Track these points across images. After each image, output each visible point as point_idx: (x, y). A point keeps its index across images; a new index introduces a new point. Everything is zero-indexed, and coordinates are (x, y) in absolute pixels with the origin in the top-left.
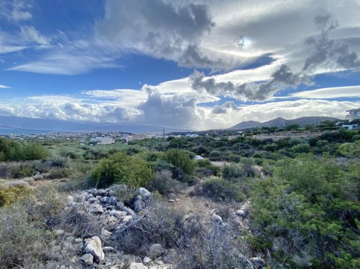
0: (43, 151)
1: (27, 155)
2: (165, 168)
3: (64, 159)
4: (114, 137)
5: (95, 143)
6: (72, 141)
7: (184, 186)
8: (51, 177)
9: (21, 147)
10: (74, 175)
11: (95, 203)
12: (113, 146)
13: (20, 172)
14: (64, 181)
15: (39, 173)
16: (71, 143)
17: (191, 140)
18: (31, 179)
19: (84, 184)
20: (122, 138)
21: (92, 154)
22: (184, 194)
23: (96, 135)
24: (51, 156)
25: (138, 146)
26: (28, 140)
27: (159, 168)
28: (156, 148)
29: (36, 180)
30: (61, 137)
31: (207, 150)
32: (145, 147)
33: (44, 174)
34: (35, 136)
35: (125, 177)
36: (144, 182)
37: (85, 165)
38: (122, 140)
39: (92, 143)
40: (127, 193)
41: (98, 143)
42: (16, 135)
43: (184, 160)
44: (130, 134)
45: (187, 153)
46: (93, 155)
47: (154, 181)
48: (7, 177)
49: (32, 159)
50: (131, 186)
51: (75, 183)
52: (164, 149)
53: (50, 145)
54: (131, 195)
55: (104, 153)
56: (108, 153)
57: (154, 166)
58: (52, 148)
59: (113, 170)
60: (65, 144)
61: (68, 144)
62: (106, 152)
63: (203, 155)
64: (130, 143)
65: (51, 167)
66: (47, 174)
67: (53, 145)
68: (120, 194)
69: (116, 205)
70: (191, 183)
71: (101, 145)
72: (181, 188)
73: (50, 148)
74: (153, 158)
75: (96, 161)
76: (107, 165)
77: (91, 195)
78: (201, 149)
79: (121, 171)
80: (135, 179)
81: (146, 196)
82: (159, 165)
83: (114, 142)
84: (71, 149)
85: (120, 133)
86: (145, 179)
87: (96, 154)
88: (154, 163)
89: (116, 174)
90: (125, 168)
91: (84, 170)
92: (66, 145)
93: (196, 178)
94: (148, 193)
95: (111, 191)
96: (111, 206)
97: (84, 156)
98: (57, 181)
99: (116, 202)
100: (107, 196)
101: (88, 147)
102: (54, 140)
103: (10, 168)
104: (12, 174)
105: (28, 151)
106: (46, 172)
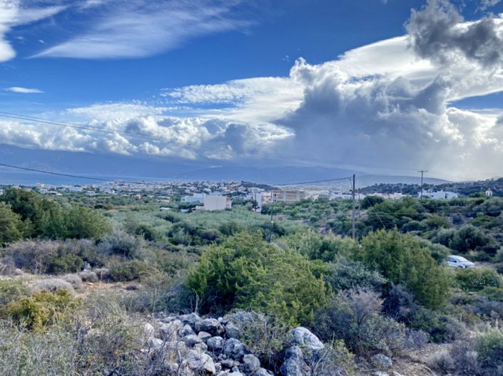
0: (96, 220)
1: (70, 229)
2: (360, 281)
3: (131, 239)
4: (230, 195)
5: (191, 207)
6: (146, 202)
7: (417, 340)
8: (109, 278)
9: (60, 210)
10: (152, 278)
11: (198, 347)
12: (227, 215)
13: (58, 262)
14: (134, 289)
15: (89, 266)
16: (143, 206)
17: (433, 207)
18: (76, 277)
19: (173, 299)
20: (248, 197)
21: (185, 231)
22: (418, 362)
23: (193, 188)
24: (109, 231)
25: (285, 218)
26: (72, 196)
27: (344, 281)
28: (331, 225)
29: (84, 280)
30: (127, 192)
31: (487, 241)
32: (302, 221)
33: (98, 270)
34: (80, 190)
35: (260, 294)
36: (308, 313)
37: (172, 257)
38: (247, 202)
39: (185, 208)
40: (266, 336)
41: (197, 207)
42: (50, 186)
43: (417, 264)
44: (267, 188)
45: (422, 245)
46: (188, 236)
47: (331, 314)
48: (37, 270)
49: (78, 237)
50: (277, 319)
51: (155, 296)
52: (354, 230)
53: (107, 209)
54: (278, 343)
55: (210, 230)
56: (218, 232)
57: (329, 273)
58: (111, 216)
59: (233, 274)
60: (133, 207)
61: (138, 206)
62: (214, 230)
63: (472, 253)
64: (265, 211)
65: (111, 254)
66: (103, 269)
67: (111, 208)
68: (251, 336)
69: (241, 361)
70: (438, 335)
71: (202, 212)
72: (408, 346)
73: (106, 215)
74: (324, 252)
75: (192, 247)
76: (221, 260)
77: (188, 327)
78: (467, 235)
79: (251, 278)
80: (284, 303)
81: (314, 351)
82: (344, 274)
83: (230, 207)
84: (145, 219)
85: (243, 184)
86: (308, 305)
87: (192, 232)
88: (328, 266)
89: (241, 285)
90: (261, 271)
91: (169, 268)
92: (135, 210)
93: (455, 320)
94: (317, 344)
95: (231, 326)
96: (231, 362)
97: (170, 235)
98: (119, 286)
99: (242, 352)
100: (222, 335)
101: (176, 215)
102: (113, 198)
103: (41, 252)
104: (44, 264)
105: (71, 221)
106: (102, 265)
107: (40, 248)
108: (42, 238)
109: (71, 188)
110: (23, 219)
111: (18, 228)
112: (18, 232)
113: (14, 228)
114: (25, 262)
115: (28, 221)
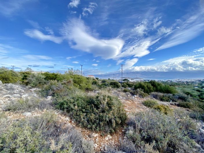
0: (173, 89)
1: (165, 90)
6: (188, 85)
8: (178, 105)
10: (195, 109)
13: (163, 98)
14: (188, 110)
15: (172, 101)
16: (187, 86)
18: (168, 103)
24: (177, 92)
26: (163, 82)
29: (171, 104)
30: (181, 82)
34: (166, 81)
37: (201, 103)
42: (158, 80)
48: (158, 99)
49: (168, 93)
53: (174, 86)
60: (183, 86)
61: (185, 86)
65: (178, 99)
67: (176, 86)
73: (175, 88)
84: (188, 90)
92: (184, 87)
97: (199, 96)
98: (183, 109)
101: (201, 90)
102: (176, 83)
103: (159, 95)
104: (160, 98)
105: (166, 89)
106: (176, 102)
107: (159, 94)
108: (159, 92)
109: (163, 81)
110: (154, 87)
111: (153, 89)
112: (153, 90)
113: (152, 89)
114: (155, 97)
115: (155, 88)
